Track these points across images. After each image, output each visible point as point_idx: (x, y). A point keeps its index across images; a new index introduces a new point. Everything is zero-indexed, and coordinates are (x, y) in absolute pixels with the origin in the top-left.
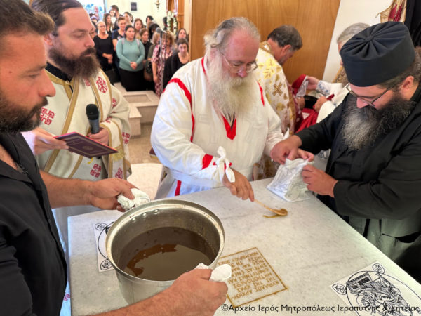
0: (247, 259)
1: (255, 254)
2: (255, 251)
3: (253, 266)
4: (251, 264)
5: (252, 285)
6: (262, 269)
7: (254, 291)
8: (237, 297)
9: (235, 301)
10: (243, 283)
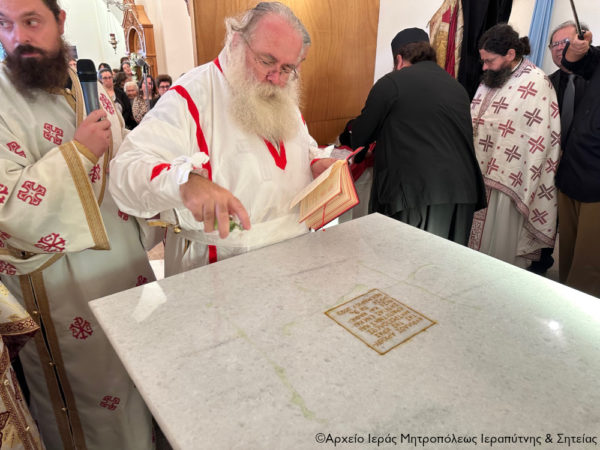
0: (370, 302)
1: (378, 295)
2: (376, 292)
3: (382, 308)
4: (378, 306)
5: (390, 327)
6: (395, 309)
7: (397, 333)
8: (379, 343)
9: (379, 348)
10: (379, 327)
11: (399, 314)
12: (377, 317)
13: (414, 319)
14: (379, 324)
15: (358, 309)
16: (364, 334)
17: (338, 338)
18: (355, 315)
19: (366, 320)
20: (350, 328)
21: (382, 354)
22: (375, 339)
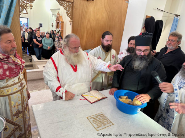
0: (99, 116)
1: (102, 114)
6: (105, 119)
7: (103, 125)
9: (97, 129)
10: (99, 124)
11: (105, 121)
12: (100, 121)
13: (109, 123)
14: (99, 123)
15: (95, 118)
16: (95, 125)
17: (88, 125)
19: (97, 121)
20: (92, 123)
21: (97, 131)
22: (97, 126)
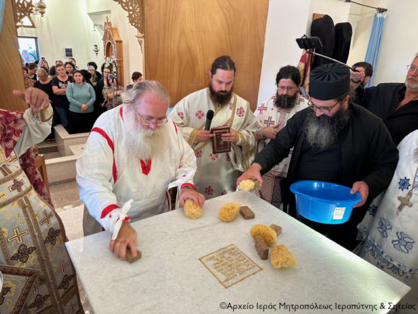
0: (227, 253)
2: (232, 247)
3: (233, 258)
4: (231, 256)
5: (235, 271)
6: (240, 259)
7: (238, 275)
8: (227, 280)
9: (226, 284)
10: (229, 271)
11: (242, 262)
12: (229, 263)
14: (229, 268)
15: (219, 258)
16: (219, 274)
17: (203, 276)
18: (216, 261)
19: (222, 265)
20: (212, 270)
21: (226, 288)
